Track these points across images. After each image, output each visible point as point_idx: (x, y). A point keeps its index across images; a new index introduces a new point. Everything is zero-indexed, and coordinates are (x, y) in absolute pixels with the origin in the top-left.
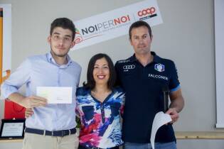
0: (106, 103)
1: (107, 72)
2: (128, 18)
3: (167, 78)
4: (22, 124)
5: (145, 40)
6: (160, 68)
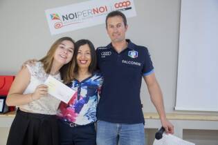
0: (85, 83)
2: (105, 9)
3: (139, 64)
4: (2, 100)
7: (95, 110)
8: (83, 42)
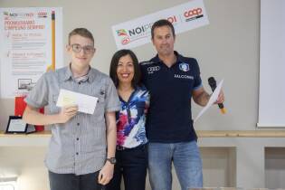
1: (131, 69)
5: (169, 41)
6: (184, 67)
7: (144, 131)
8: (124, 52)
